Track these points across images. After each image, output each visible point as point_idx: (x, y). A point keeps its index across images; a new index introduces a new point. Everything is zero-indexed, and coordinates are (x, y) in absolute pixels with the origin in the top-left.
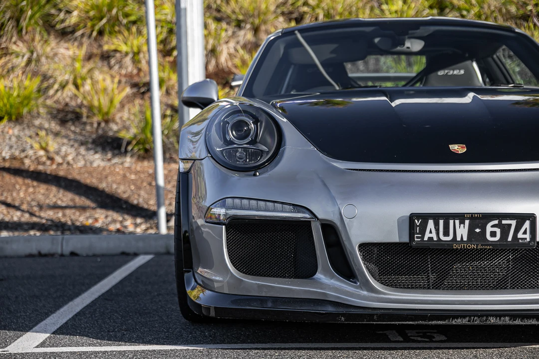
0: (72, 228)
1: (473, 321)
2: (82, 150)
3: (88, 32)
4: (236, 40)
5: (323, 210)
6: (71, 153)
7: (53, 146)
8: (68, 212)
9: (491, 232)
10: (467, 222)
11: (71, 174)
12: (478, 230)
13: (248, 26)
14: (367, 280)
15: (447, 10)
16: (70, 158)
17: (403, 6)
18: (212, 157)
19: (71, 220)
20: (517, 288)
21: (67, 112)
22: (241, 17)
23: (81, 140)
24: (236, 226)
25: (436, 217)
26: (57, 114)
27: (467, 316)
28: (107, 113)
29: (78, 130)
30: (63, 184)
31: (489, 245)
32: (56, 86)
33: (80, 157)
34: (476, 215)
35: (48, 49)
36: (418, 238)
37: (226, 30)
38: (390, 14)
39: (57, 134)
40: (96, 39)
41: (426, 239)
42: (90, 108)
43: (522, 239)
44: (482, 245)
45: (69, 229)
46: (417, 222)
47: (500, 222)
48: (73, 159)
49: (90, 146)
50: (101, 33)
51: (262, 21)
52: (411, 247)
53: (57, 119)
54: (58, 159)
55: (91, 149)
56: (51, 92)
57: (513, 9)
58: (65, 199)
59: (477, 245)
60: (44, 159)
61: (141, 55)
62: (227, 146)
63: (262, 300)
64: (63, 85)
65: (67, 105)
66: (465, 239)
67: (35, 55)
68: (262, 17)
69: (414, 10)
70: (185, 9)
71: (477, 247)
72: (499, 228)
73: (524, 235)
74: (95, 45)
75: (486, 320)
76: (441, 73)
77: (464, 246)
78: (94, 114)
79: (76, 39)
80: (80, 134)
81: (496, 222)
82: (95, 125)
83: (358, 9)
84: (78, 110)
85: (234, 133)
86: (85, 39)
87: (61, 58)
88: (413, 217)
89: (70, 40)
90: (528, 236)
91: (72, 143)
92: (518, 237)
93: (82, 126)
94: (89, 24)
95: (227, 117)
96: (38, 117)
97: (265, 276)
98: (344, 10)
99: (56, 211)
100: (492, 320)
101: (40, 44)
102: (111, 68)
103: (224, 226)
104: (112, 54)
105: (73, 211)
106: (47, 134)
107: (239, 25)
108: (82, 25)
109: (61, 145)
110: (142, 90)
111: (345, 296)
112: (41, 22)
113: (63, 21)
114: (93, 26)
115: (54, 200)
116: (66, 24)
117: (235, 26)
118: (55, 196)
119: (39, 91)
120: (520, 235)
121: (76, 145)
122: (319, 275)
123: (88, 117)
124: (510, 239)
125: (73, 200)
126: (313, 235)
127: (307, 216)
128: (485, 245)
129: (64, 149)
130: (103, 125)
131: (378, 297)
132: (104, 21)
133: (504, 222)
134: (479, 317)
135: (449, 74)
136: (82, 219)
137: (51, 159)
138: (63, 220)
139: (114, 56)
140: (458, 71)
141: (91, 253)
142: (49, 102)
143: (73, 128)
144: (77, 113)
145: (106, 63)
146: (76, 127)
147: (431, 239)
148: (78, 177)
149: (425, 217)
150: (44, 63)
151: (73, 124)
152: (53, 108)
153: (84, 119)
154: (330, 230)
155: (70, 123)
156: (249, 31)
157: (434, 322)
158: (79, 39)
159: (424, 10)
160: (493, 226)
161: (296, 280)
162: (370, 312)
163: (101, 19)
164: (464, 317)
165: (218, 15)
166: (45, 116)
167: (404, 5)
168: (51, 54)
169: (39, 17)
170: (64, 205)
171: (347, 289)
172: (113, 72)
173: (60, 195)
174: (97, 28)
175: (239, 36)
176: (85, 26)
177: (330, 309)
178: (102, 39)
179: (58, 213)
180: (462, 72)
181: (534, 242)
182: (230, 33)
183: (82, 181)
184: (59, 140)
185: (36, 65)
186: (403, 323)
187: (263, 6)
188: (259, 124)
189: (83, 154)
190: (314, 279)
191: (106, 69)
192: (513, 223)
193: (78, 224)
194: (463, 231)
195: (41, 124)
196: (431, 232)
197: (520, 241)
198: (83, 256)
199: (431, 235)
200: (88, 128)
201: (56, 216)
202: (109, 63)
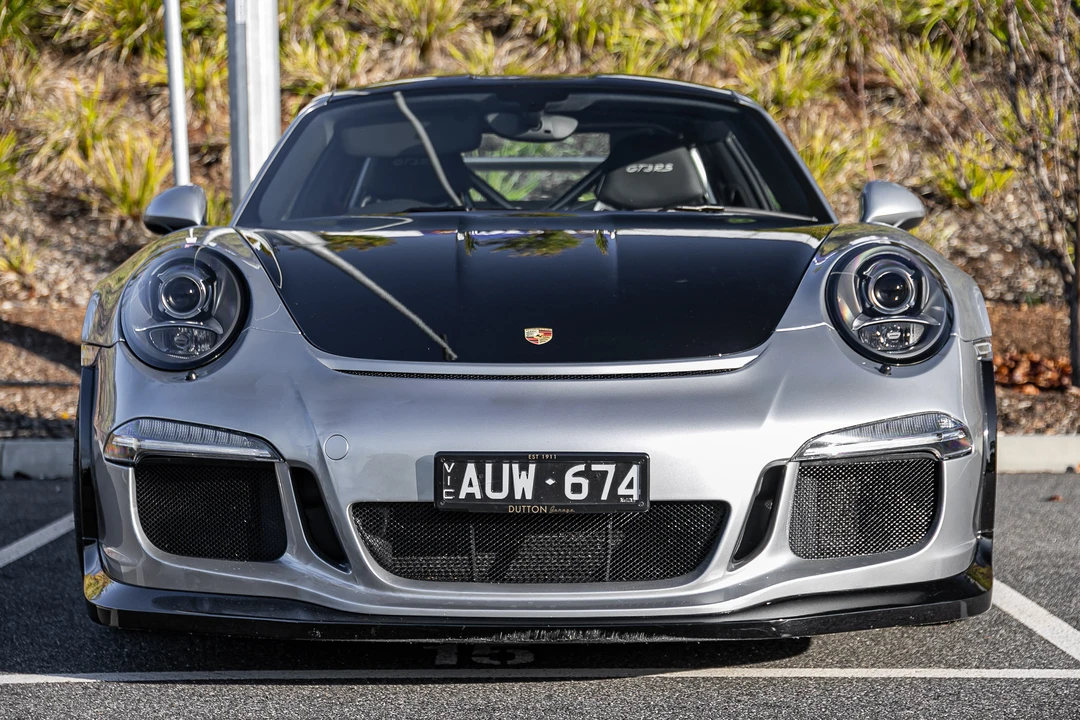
0: (36, 424)
1: (538, 638)
2: (88, 273)
3: (112, 50)
4: (386, 66)
5: (293, 443)
6: (66, 278)
7: (32, 265)
8: (33, 393)
9: (573, 485)
10: (532, 467)
11: (44, 321)
12: (550, 482)
13: (409, 41)
14: (365, 567)
15: (776, 15)
16: (63, 287)
17: (696, 5)
18: (126, 343)
19: (38, 409)
20: (621, 579)
21: (66, 199)
22: (395, 24)
23: (87, 254)
24: (153, 469)
25: (480, 459)
26: (46, 202)
27: (527, 629)
28: (138, 203)
29: (83, 234)
30: (29, 340)
31: (569, 507)
32: (46, 151)
33: (82, 285)
34: (547, 456)
35: (38, 81)
36: (448, 494)
37: (368, 48)
38: (673, 20)
39: (41, 241)
40: (127, 62)
41: (462, 496)
42: (106, 193)
43: (625, 497)
44: (557, 507)
45: (30, 427)
46: (447, 466)
47: (588, 468)
48: (69, 289)
49: (102, 264)
50: (136, 51)
51: (436, 30)
52: (437, 509)
53: (46, 212)
54: (42, 289)
55: (104, 270)
56: (36, 162)
57: (897, 15)
58: (28, 370)
59: (549, 507)
60: (16, 288)
61: (209, 95)
62: (159, 321)
63: (194, 599)
64: (60, 147)
65: (65, 185)
66: (529, 496)
67: (12, 91)
68: (435, 24)
69: (716, 13)
70: (244, 25)
71: (548, 510)
72: (587, 477)
73: (629, 491)
74: (125, 74)
75: (561, 636)
76: (632, 169)
77: (526, 508)
78: (113, 205)
79: (90, 62)
80: (87, 241)
81: (581, 467)
82: (114, 225)
83: (614, 10)
84: (83, 196)
85: (171, 299)
86: (106, 63)
87: (61, 98)
88: (441, 458)
89: (79, 63)
90: (635, 492)
91: (69, 258)
92: (619, 493)
93: (92, 227)
94: (114, 35)
95: (160, 271)
96: (12, 209)
97: (200, 556)
98: (587, 12)
99: (12, 390)
100: (571, 636)
101: (22, 71)
102: (152, 117)
103: (131, 469)
104: (156, 90)
105: (43, 391)
106: (23, 241)
107: (393, 37)
108: (101, 36)
109: (48, 261)
110: (207, 159)
111: (327, 593)
112: (27, 29)
113: (66, 29)
114: (121, 39)
115: (9, 371)
116: (73, 33)
117: (385, 41)
118: (10, 364)
119: (13, 160)
120: (622, 490)
121: (77, 262)
122: (288, 557)
123: (101, 210)
124: (604, 496)
125: (43, 371)
126: (277, 486)
127: (266, 453)
128: (562, 507)
129: (53, 269)
130: (129, 224)
131: (381, 596)
132: (143, 28)
133: (595, 467)
134: (548, 630)
135: (646, 171)
136: (57, 407)
137: (28, 288)
138: (21, 409)
139: (158, 95)
140: (662, 166)
141: (52, 475)
142: (33, 181)
143: (73, 230)
144: (82, 203)
145: (143, 107)
146: (79, 228)
147: (470, 496)
148: (57, 329)
149: (461, 459)
150: (29, 107)
151: (75, 222)
152: (39, 192)
153: (95, 214)
154: (306, 479)
155: (69, 221)
156: (410, 50)
157: (473, 640)
158: (96, 61)
159: (734, 13)
160: (576, 475)
161: (251, 564)
162: (366, 622)
163: (137, 25)
164: (523, 630)
165: (355, 19)
166: (23, 208)
167: (699, 5)
168: (42, 91)
169: (22, 20)
170: (26, 379)
171: (332, 582)
172: (156, 126)
173: (22, 363)
174: (129, 41)
175: (392, 59)
176: (107, 39)
177: (303, 617)
178: (140, 63)
179: (14, 394)
180: (669, 167)
181: (646, 502)
182: (375, 53)
183: (65, 335)
184: (46, 252)
185: (12, 110)
186: (420, 640)
187: (438, 5)
188: (215, 284)
189: (89, 278)
190: (281, 562)
191: (142, 118)
192: (611, 469)
193: (49, 416)
194: (524, 484)
195: (15, 220)
196: (471, 485)
197: (622, 500)
198: (37, 480)
199: (470, 490)
200: (102, 230)
201: (11, 401)
202: (149, 108)
